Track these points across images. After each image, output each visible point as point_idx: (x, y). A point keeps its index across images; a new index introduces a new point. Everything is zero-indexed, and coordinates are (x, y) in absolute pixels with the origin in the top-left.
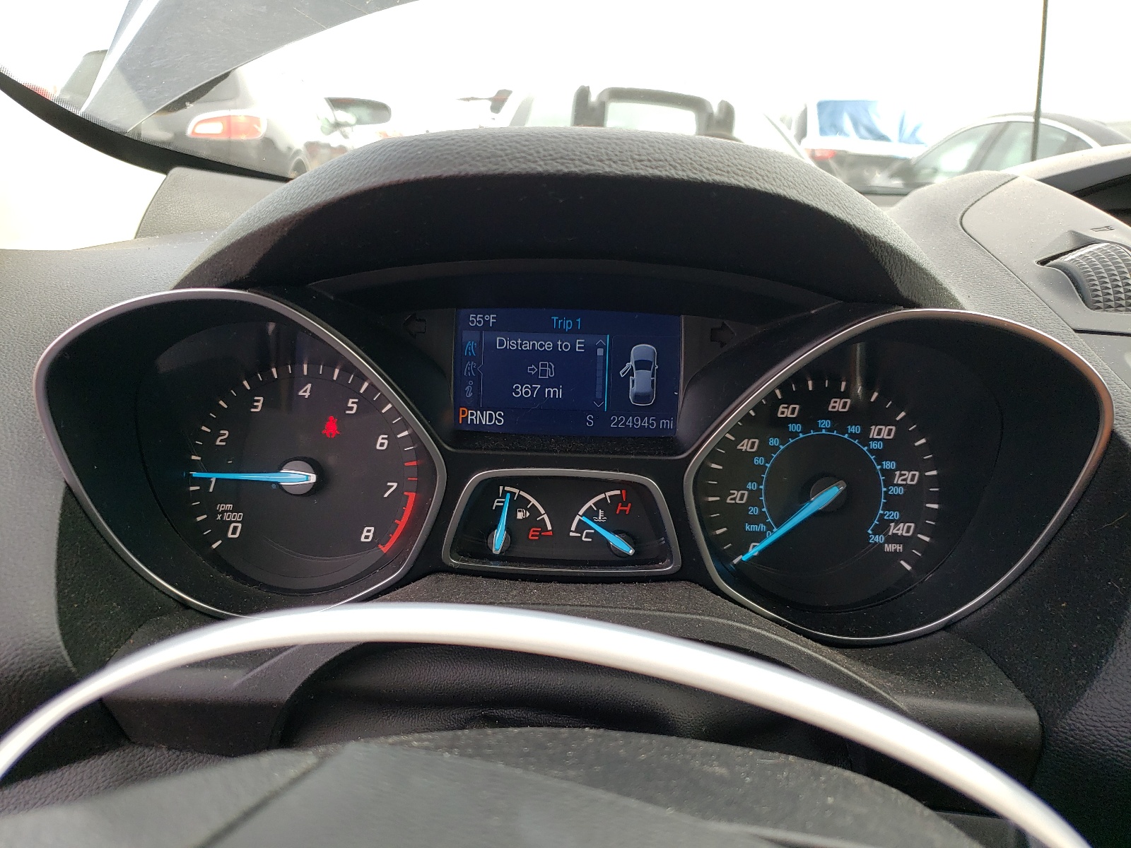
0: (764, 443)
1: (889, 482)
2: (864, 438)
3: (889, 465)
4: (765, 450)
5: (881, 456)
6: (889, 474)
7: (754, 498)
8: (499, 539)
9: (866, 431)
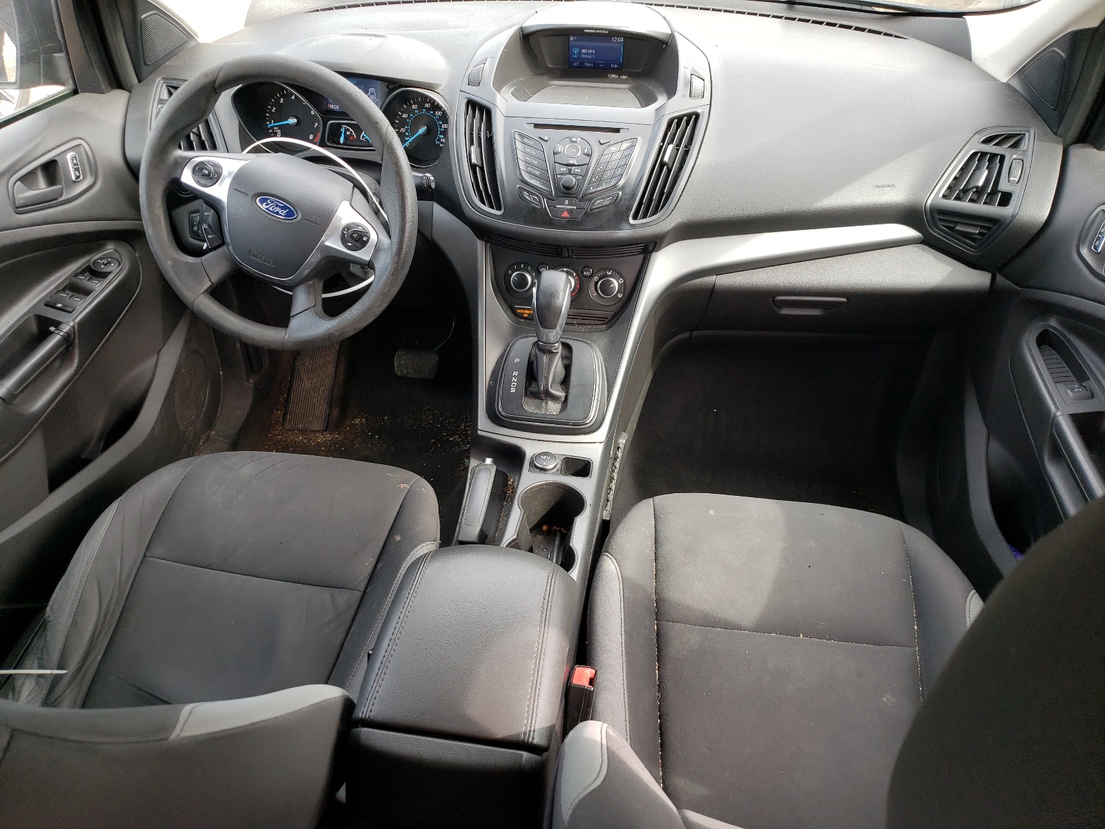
0: (409, 115)
1: (441, 128)
2: (434, 114)
3: (441, 123)
4: (409, 117)
5: (439, 120)
6: (441, 125)
7: (407, 130)
8: (342, 140)
9: (434, 113)
